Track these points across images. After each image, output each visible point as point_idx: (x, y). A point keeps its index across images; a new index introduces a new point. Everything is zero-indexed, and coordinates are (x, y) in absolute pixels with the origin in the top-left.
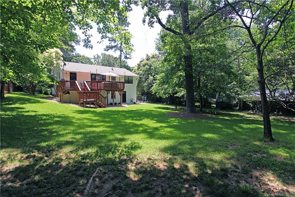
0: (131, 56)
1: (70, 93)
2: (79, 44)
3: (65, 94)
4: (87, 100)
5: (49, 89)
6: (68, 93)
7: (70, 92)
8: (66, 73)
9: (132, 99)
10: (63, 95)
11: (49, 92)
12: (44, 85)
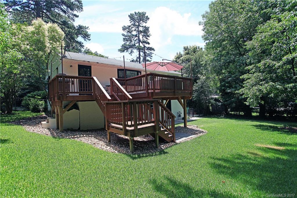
0: (152, 58)
1: (80, 108)
2: (89, 39)
3: (68, 111)
4: (139, 127)
5: (41, 102)
6: (76, 107)
7: (80, 104)
8: (71, 66)
9: (179, 113)
10: (62, 112)
11: (41, 108)
12: (35, 96)
